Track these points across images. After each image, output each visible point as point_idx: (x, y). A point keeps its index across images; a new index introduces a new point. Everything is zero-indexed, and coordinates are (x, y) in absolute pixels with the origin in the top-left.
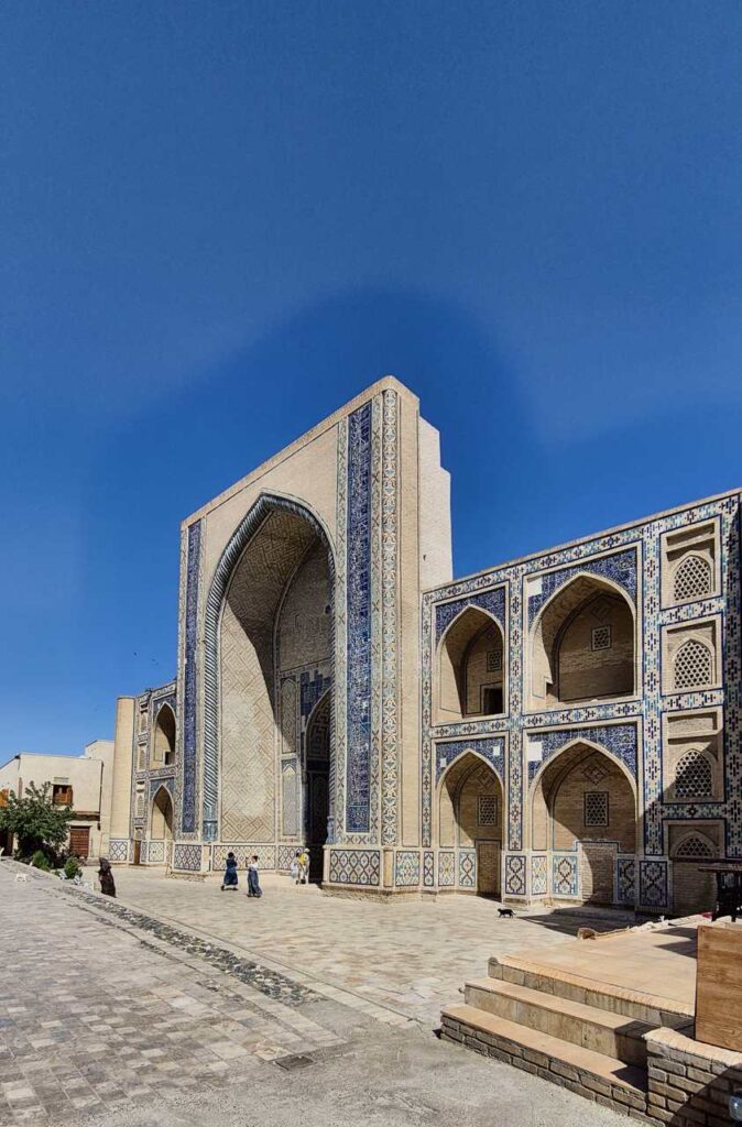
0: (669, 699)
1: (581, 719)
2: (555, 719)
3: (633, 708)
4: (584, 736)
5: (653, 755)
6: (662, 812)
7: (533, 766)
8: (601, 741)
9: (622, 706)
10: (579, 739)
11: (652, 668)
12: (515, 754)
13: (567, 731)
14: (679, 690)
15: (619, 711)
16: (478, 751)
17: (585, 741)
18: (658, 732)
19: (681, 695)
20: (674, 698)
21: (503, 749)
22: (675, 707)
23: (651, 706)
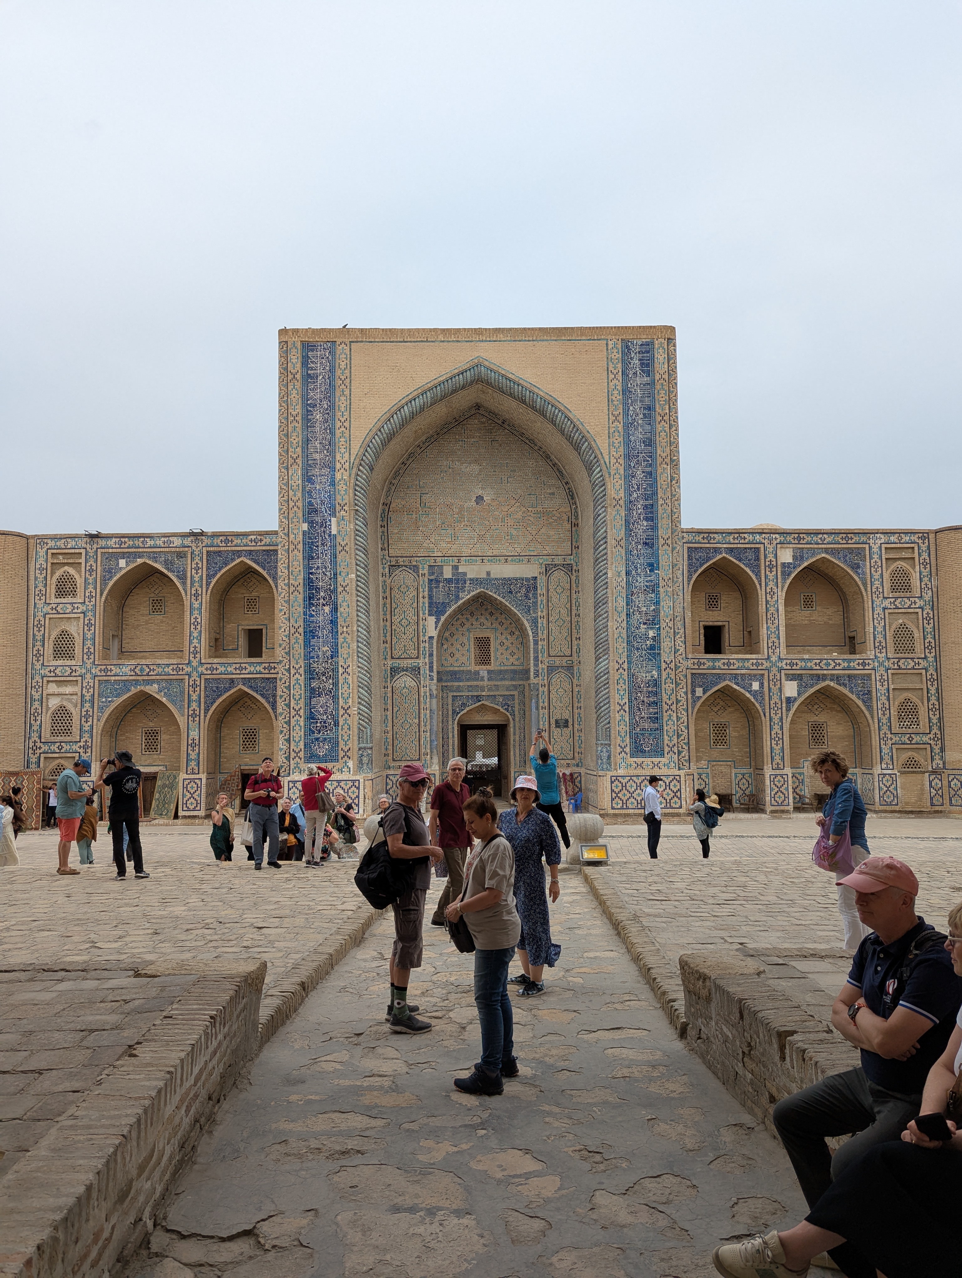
0: (892, 661)
1: (830, 667)
2: (809, 664)
3: (869, 664)
4: (831, 680)
5: (883, 698)
6: (891, 739)
7: (789, 700)
8: (845, 685)
9: (861, 661)
10: (827, 682)
11: (880, 637)
12: (775, 689)
13: (818, 676)
14: (898, 656)
15: (858, 664)
16: (737, 684)
17: (832, 684)
18: (886, 683)
19: (900, 659)
20: (896, 661)
21: (762, 685)
22: (896, 667)
23: (881, 664)
